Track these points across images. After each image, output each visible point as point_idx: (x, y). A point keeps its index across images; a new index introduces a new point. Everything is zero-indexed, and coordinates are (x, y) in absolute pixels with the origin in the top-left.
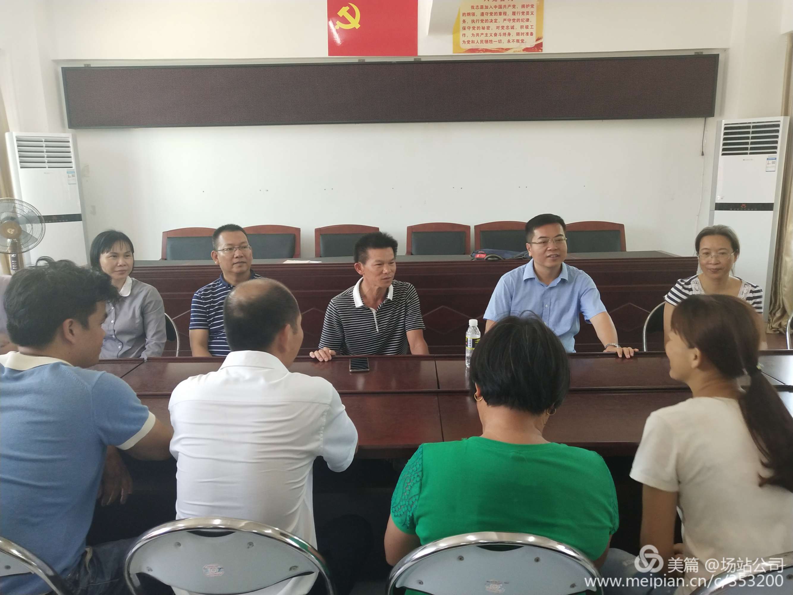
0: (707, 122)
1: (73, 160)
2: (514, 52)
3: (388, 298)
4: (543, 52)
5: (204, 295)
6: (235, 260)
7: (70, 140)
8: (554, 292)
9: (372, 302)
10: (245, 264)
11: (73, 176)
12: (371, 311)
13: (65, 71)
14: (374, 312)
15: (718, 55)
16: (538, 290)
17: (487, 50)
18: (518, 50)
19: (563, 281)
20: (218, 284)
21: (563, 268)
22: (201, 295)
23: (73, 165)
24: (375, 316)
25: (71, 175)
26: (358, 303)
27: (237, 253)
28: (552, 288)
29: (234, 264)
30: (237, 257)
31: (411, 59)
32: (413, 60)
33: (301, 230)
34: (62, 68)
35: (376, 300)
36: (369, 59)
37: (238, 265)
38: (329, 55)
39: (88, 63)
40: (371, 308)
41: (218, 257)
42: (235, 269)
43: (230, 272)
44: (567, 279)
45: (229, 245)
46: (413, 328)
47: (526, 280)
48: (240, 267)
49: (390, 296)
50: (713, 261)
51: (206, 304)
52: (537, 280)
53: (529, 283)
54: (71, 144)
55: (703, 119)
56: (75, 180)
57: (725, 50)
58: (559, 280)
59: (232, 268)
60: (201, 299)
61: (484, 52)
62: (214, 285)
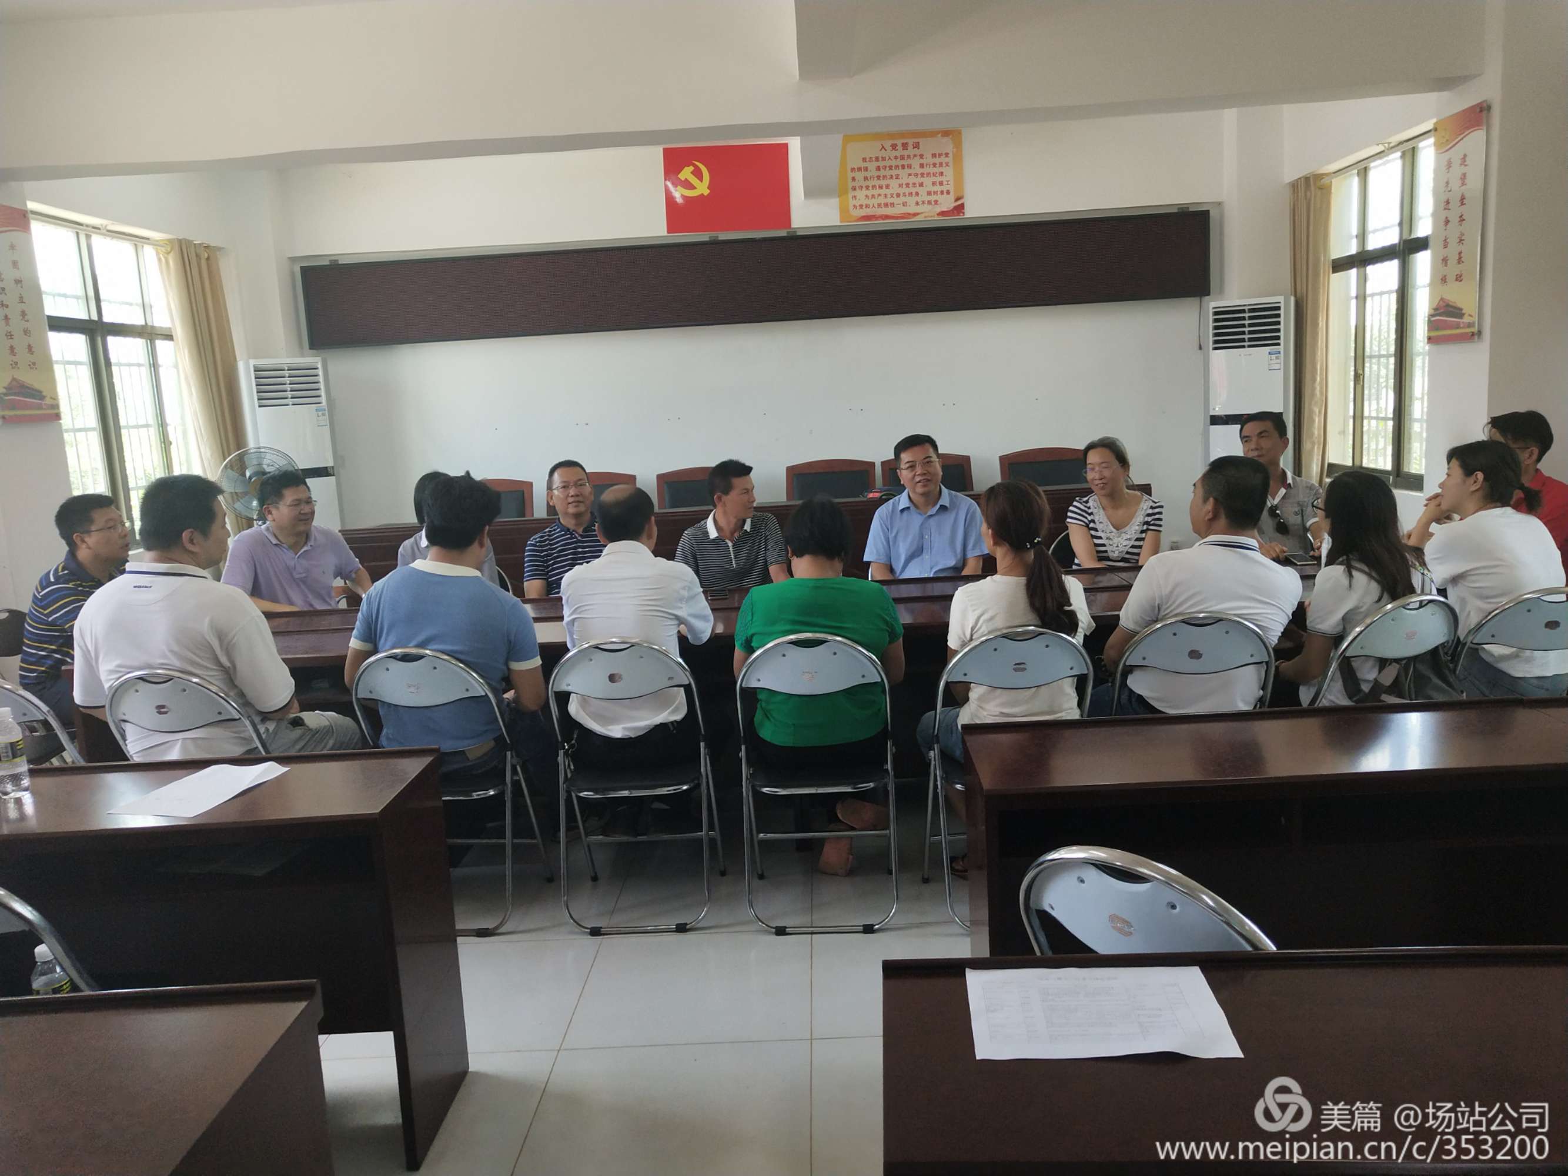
0: (1203, 303)
1: (323, 393)
2: (925, 217)
3: (745, 528)
4: (965, 216)
5: (539, 542)
6: (570, 500)
7: (319, 366)
8: (932, 521)
9: (728, 534)
10: (581, 504)
11: (324, 415)
12: (726, 544)
13: (306, 271)
14: (730, 544)
15: (1208, 211)
16: (916, 520)
17: (887, 217)
18: (930, 214)
19: (943, 508)
20: (555, 530)
21: (943, 493)
22: (537, 542)
23: (323, 399)
24: (731, 549)
25: (320, 413)
26: (713, 533)
27: (572, 492)
28: (931, 516)
29: (570, 503)
30: (572, 496)
31: (783, 233)
32: (785, 235)
33: (637, 477)
34: (301, 267)
35: (732, 534)
36: (724, 236)
37: (574, 504)
38: (668, 232)
39: (333, 258)
40: (727, 541)
41: (554, 498)
42: (571, 510)
43: (566, 514)
44: (947, 505)
45: (565, 482)
46: (776, 562)
47: (902, 511)
48: (576, 506)
49: (747, 527)
50: (1097, 476)
51: (543, 551)
52: (912, 508)
53: (906, 513)
54: (320, 372)
55: (1198, 298)
56: (325, 420)
57: (1219, 204)
58: (938, 506)
59: (568, 508)
60: (537, 546)
61: (883, 220)
62: (550, 531)
